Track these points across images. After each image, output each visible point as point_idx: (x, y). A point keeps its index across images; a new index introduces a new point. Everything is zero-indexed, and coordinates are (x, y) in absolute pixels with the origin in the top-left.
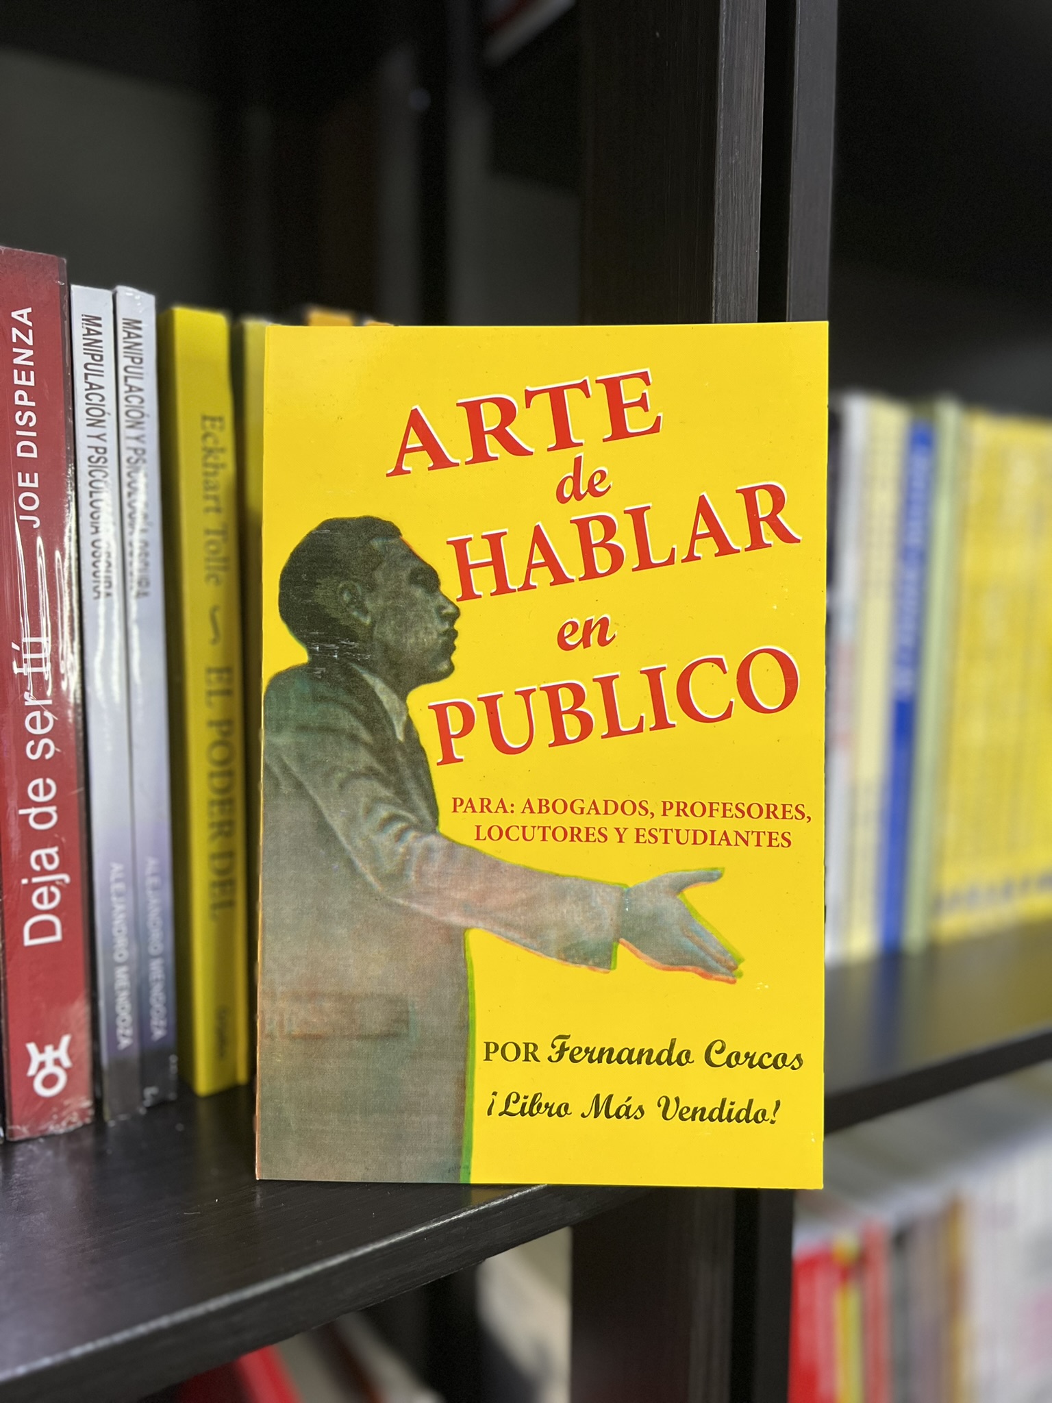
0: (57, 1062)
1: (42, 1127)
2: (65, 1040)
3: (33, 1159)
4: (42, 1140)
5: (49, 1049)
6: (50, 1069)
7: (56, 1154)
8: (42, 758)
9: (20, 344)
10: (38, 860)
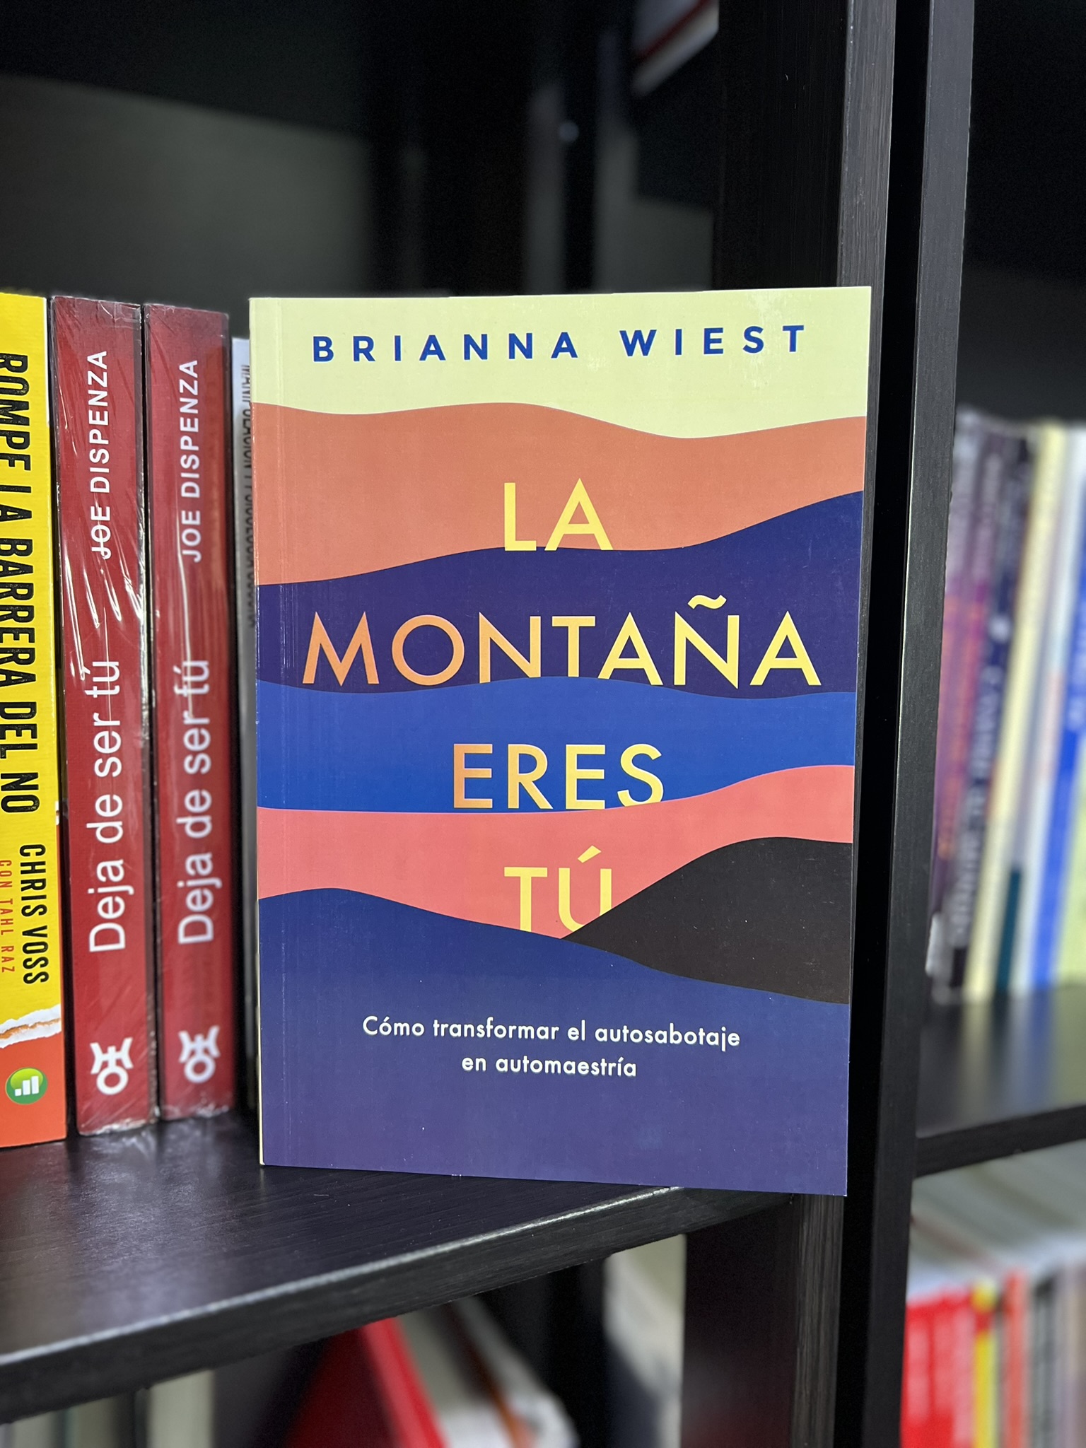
0: (206, 1051)
1: (192, 1109)
2: (214, 1031)
3: (183, 1137)
4: (192, 1122)
5: (199, 1038)
6: (200, 1057)
7: (204, 1134)
8: (199, 772)
9: (187, 394)
10: (194, 865)
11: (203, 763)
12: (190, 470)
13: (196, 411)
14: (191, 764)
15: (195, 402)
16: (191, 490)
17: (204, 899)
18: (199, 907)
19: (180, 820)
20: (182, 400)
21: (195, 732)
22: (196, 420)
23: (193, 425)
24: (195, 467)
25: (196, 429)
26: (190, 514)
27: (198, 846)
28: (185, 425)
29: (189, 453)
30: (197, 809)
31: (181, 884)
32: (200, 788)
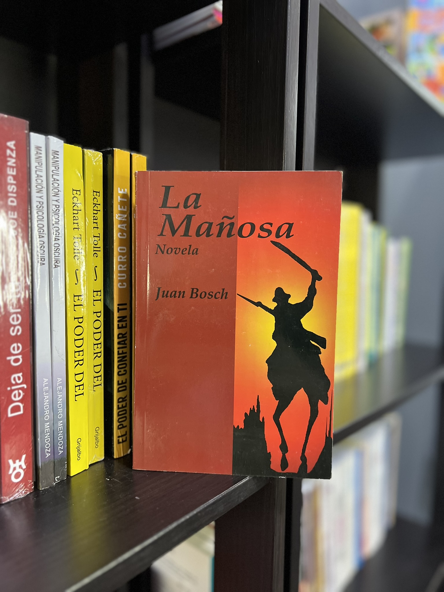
0: (20, 467)
1: (14, 496)
2: (24, 457)
5: (17, 461)
6: (18, 470)
8: (16, 335)
9: (11, 157)
10: (15, 379)
11: (18, 330)
12: (12, 192)
13: (14, 165)
14: (13, 331)
15: (14, 160)
16: (12, 202)
17: (19, 394)
18: (18, 399)
19: (8, 358)
20: (9, 159)
21: (15, 316)
22: (15, 170)
23: (13, 171)
24: (15, 191)
25: (15, 173)
26: (12, 213)
27: (16, 370)
28: (10, 171)
29: (12, 184)
30: (16, 352)
31: (9, 389)
32: (17, 342)
